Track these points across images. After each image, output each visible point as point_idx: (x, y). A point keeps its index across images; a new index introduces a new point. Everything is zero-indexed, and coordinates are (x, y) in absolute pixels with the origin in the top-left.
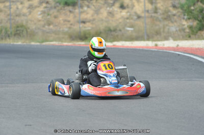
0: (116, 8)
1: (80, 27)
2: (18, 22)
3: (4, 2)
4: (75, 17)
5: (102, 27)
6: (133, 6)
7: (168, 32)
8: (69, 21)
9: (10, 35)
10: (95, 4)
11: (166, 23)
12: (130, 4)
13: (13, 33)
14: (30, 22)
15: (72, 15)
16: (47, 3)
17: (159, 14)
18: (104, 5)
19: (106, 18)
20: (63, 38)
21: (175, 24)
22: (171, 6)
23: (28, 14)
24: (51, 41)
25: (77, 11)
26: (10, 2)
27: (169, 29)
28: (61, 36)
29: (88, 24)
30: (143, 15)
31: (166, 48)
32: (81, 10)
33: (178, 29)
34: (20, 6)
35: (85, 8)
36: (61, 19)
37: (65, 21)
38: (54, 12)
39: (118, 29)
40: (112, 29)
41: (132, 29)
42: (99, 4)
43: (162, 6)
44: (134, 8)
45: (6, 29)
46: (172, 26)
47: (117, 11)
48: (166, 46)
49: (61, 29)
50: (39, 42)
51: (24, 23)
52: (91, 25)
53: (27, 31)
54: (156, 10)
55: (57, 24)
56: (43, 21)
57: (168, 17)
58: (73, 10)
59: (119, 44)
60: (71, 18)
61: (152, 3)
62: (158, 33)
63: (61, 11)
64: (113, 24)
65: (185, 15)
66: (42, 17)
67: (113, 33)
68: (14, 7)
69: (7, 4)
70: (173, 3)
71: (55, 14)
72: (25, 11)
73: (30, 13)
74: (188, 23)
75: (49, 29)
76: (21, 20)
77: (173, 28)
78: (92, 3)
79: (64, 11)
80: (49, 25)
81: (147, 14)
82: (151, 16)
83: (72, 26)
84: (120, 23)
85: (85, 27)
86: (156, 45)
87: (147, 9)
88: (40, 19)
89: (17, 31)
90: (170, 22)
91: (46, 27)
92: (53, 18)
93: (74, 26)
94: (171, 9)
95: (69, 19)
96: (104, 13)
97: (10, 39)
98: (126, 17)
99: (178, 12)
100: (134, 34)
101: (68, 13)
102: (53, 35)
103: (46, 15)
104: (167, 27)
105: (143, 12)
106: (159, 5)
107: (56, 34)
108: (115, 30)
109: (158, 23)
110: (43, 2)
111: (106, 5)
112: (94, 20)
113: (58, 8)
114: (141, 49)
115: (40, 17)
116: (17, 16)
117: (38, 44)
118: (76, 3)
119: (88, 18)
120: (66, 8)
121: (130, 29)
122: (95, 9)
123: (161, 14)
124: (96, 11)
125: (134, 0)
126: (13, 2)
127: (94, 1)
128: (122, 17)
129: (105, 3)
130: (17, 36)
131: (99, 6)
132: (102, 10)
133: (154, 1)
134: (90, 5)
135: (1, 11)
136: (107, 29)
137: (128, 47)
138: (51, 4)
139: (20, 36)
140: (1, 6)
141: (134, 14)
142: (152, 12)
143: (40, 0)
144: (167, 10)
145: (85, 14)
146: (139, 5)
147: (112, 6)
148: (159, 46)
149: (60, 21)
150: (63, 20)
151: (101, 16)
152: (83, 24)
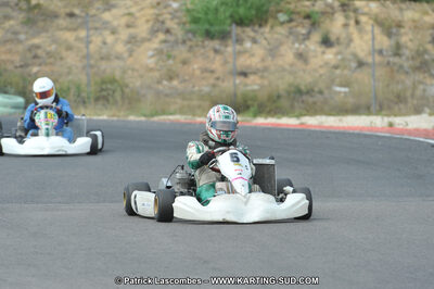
0: (313, 45)
1: (235, 85)
2: (104, 71)
3: (75, 30)
4: (226, 62)
5: (282, 84)
6: (350, 41)
7: (423, 97)
8: (212, 72)
9: (87, 100)
10: (267, 35)
11: (419, 76)
12: (344, 36)
13: (93, 96)
14: (130, 72)
15: (218, 58)
16: (168, 31)
17: (404, 58)
18: (287, 37)
19: (291, 65)
20: (199, 107)
22: (429, 42)
23: (126, 55)
24: (171, 114)
25: (230, 49)
26: (88, 30)
27: (424, 90)
28: (195, 103)
29: (252, 78)
30: (370, 60)
31: (410, 132)
32: (238, 47)
34: (110, 39)
35: (248, 45)
36: (196, 66)
37: (205, 70)
38: (182, 52)
39: (316, 89)
40: (303, 88)
41: (346, 90)
42: (276, 36)
43: (411, 40)
44: (352, 45)
45: (78, 87)
46: (431, 85)
47: (315, 51)
48: (410, 127)
49: (196, 88)
50: (145, 116)
51: (118, 75)
52: (259, 81)
53: (123, 91)
54: (397, 50)
55: (187, 78)
56: (158, 70)
57: (423, 65)
58: (223, 48)
59: (313, 121)
60: (217, 64)
61: (389, 34)
62: (400, 99)
63: (196, 49)
64: (305, 79)
66: (156, 64)
67: (304, 98)
68: (97, 40)
69: (83, 34)
71: (184, 55)
72: (120, 48)
73: (131, 53)
75: (171, 88)
76: (112, 68)
78: (262, 34)
79: (202, 51)
80: (171, 79)
81: (378, 58)
82: (388, 63)
83: (220, 83)
84: (321, 76)
85: (246, 85)
86: (391, 125)
87: (377, 47)
88: (152, 66)
89: (102, 90)
90: (426, 75)
91: (165, 82)
92: (180, 65)
93: (223, 81)
94: (430, 46)
95: (214, 67)
96: (288, 55)
97: (85, 107)
98: (333, 63)
100: (351, 100)
101: (212, 54)
102: (179, 101)
103: (164, 57)
104: (421, 87)
105: (370, 54)
106: (404, 39)
107: (184, 99)
108: (309, 92)
109: (403, 77)
110: (157, 31)
111: (291, 38)
112: (266, 69)
113: (189, 43)
114: (356, 131)
115: (151, 62)
116: (102, 58)
118: (229, 33)
119: (254, 64)
120: (206, 43)
121: (343, 89)
122: (268, 47)
123: (408, 59)
124: (271, 50)
125: (352, 28)
126: (96, 29)
127: (267, 29)
128: (327, 63)
129: (291, 33)
130: (101, 102)
131: (277, 39)
132: (283, 49)
133: (394, 30)
134: (258, 37)
135: (69, 48)
136: (293, 89)
137: (331, 127)
138: (176, 35)
139: (108, 100)
140: (69, 36)
141: (350, 57)
142: (390, 53)
143: (153, 26)
144: (421, 49)
145: (247, 55)
146: (361, 38)
147: (304, 40)
148: (397, 126)
149: (194, 70)
150: (199, 68)
151: (280, 62)
152: (242, 78)
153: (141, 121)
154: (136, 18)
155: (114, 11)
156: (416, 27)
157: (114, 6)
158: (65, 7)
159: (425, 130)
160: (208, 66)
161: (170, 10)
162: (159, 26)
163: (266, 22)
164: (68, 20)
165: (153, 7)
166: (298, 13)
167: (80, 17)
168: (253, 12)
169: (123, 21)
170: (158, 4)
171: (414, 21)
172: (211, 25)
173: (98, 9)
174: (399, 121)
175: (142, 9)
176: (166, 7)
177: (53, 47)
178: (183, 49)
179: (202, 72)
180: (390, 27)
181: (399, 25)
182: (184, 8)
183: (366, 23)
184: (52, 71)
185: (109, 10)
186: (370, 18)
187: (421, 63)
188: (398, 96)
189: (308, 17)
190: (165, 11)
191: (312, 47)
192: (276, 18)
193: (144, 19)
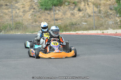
0: (76, 11)
1: (54, 23)
2: (17, 21)
3: (8, 9)
4: (51, 17)
5: (68, 22)
6: (86, 9)
7: (108, 25)
8: (48, 20)
9: (12, 29)
10: (63, 9)
11: (106, 19)
12: (84, 8)
13: (14, 27)
14: (24, 20)
15: (49, 16)
16: (34, 9)
17: (102, 14)
19: (70, 17)
21: (112, 19)
22: (109, 9)
23: (23, 16)
25: (52, 13)
26: (12, 9)
27: (108, 23)
29: (59, 21)
30: (92, 15)
32: (55, 12)
33: (113, 22)
34: (18, 11)
35: (57, 12)
36: (43, 18)
38: (38, 14)
39: (77, 23)
40: (74, 23)
41: (86, 23)
42: (65, 9)
43: (103, 9)
44: (87, 11)
45: (10, 25)
46: (110, 21)
47: (76, 13)
51: (21, 21)
52: (61, 22)
53: (23, 26)
54: (100, 12)
55: (40, 22)
56: (32, 20)
57: (107, 16)
58: (50, 13)
59: (80, 32)
61: (97, 8)
62: (102, 25)
63: (42, 13)
64: (74, 21)
65: (117, 14)
66: (31, 18)
67: (74, 26)
68: (14, 12)
69: (10, 10)
70: (110, 7)
71: (39, 15)
72: (21, 14)
73: (24, 15)
74: (119, 18)
75: (36, 25)
76: (19, 19)
77: (111, 22)
78: (61, 8)
79: (44, 14)
80: (36, 22)
81: (95, 14)
82: (97, 15)
83: (50, 23)
84: (78, 20)
85: (58, 23)
87: (94, 11)
89: (16, 26)
90: (108, 18)
91: (34, 23)
92: (38, 18)
93: (51, 22)
94: (109, 10)
95: (48, 18)
96: (69, 14)
97: (12, 31)
98: (82, 16)
99: (113, 12)
100: (87, 26)
101: (47, 15)
102: (38, 28)
103: (34, 16)
104: (107, 22)
105: (92, 13)
106: (101, 9)
108: (76, 24)
109: (102, 19)
110: (31, 9)
111: (69, 9)
112: (63, 18)
113: (40, 12)
116: (16, 17)
117: (31, 33)
118: (52, 8)
119: (59, 17)
120: (45, 12)
121: (85, 23)
122: (63, 12)
123: (103, 14)
124: (64, 13)
125: (87, 6)
126: (14, 9)
127: (62, 7)
128: (80, 16)
129: (69, 8)
130: (16, 29)
131: (65, 10)
132: (67, 13)
133: (98, 6)
134: (60, 9)
135: (6, 14)
136: (71, 24)
137: (85, 34)
138: (36, 9)
139: (18, 29)
140: (6, 11)
141: (86, 14)
142: (98, 13)
143: (30, 7)
144: (106, 11)
145: (57, 14)
146: (89, 9)
147: (73, 10)
148: (105, 33)
149: (42, 19)
150: (44, 19)
151: (67, 16)
152: (56, 21)
153: (30, 34)
154: (25, 5)
155: (19, 3)
156: (105, 5)
157: (18, 2)
158: (5, 3)
159: (114, 34)
160: (46, 18)
161: (34, 3)
162: (31, 7)
163: (62, 5)
164: (6, 6)
165: (30, 2)
166: (71, 2)
167: (9, 5)
168: (58, 2)
169: (21, 6)
170: (31, 1)
171: (104, 3)
172: (46, 6)
173: (14, 3)
174: (105, 32)
175: (27, 3)
176: (33, 2)
177: (2, 14)
178: (39, 13)
179: (45, 20)
180: (97, 5)
181: (100, 5)
182: (39, 2)
183: (90, 4)
184: (2, 21)
185: (17, 3)
186: (92, 3)
187: (107, 15)
188: (101, 25)
189: (74, 3)
190: (33, 3)
191: (75, 12)
192: (65, 4)
193: (27, 5)
